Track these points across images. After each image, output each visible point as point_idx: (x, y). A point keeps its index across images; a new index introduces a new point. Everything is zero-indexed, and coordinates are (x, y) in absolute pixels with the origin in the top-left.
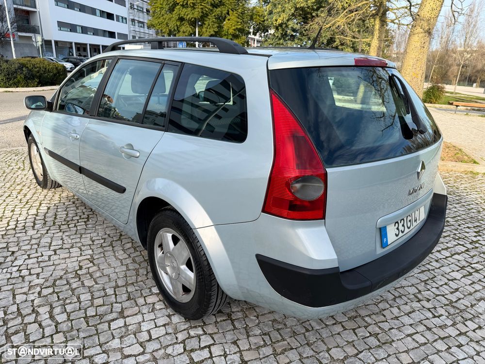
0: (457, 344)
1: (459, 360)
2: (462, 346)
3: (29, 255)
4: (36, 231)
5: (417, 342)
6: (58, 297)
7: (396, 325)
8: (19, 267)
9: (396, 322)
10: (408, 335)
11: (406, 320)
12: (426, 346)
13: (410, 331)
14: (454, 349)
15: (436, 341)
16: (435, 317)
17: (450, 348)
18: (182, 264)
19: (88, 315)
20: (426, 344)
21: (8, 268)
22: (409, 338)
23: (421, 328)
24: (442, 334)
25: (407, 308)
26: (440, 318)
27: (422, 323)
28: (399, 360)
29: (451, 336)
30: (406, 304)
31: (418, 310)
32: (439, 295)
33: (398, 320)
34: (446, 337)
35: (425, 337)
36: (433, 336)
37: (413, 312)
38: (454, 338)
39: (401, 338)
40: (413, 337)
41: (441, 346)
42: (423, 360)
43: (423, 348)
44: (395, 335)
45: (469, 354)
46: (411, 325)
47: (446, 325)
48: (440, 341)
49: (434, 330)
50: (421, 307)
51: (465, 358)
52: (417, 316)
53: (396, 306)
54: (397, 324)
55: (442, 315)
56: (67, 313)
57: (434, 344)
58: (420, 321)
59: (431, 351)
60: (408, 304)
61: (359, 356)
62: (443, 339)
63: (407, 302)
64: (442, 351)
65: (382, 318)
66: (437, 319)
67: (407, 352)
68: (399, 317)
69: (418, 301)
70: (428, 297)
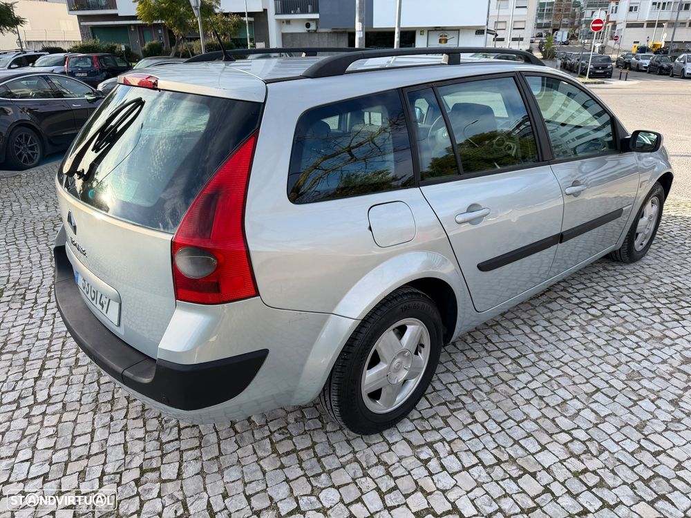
0: (51, 477)
1: (31, 465)
2: (44, 482)
5: (79, 435)
7: (115, 425)
9: (120, 427)
10: (93, 431)
11: (118, 438)
12: (70, 440)
13: (99, 435)
14: (46, 468)
15: (70, 454)
16: (103, 473)
17: (51, 464)
20: (72, 442)
22: (90, 430)
23: (95, 448)
24: (74, 467)
25: (136, 447)
26: (98, 480)
27: (102, 453)
28: (72, 411)
29: (64, 476)
30: (144, 450)
31: (124, 459)
32: (141, 506)
33: (121, 431)
34: (66, 469)
35: (81, 445)
37: (126, 453)
38: (60, 478)
39: (95, 423)
40: (89, 435)
41: (61, 456)
42: (57, 431)
43: (70, 437)
44: (101, 419)
46: (106, 440)
47: (84, 481)
48: (66, 458)
49: (84, 462)
50: (129, 467)
51: (28, 473)
52: (116, 454)
53: (145, 437)
54: (116, 427)
55: (101, 486)
57: (67, 451)
58: (106, 451)
60: (143, 453)
61: (96, 383)
62: (66, 464)
63: (146, 453)
64: (53, 454)
65: (132, 415)
66: (99, 475)
67: (75, 421)
68: (125, 433)
69: (141, 467)
70: (146, 486)
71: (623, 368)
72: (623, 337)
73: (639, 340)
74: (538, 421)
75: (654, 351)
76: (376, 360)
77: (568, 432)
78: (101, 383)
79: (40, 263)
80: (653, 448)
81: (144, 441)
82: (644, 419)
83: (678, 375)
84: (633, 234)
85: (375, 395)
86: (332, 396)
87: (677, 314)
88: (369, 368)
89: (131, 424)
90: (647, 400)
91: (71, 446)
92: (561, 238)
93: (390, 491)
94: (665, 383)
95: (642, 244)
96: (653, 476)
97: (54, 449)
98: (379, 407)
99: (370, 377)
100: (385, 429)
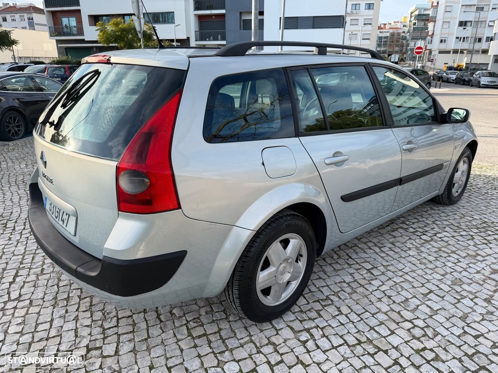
1: (3, 345)
5: (41, 323)
7: (69, 316)
9: (72, 318)
10: (52, 320)
11: (71, 325)
12: (34, 327)
13: (56, 323)
14: (14, 347)
15: (33, 337)
17: (18, 344)
20: (36, 328)
22: (50, 319)
23: (53, 333)
24: (36, 346)
25: (84, 332)
27: (58, 336)
28: (37, 306)
30: (90, 334)
31: (75, 340)
33: (73, 320)
34: (30, 348)
35: (42, 331)
36: (38, 338)
37: (76, 336)
39: (54, 314)
40: (49, 323)
41: (27, 338)
42: (24, 320)
43: (34, 325)
44: (59, 312)
46: (62, 327)
48: (30, 340)
49: (44, 343)
50: (78, 346)
52: (69, 337)
53: (91, 325)
54: (69, 317)
57: (31, 335)
58: (61, 335)
59: (26, 328)
60: (89, 336)
61: (56, 286)
62: (30, 344)
63: (92, 336)
64: (20, 337)
66: (55, 352)
67: (38, 313)
68: (76, 322)
69: (87, 346)
70: (91, 361)
71: (448, 276)
72: (447, 255)
73: (458, 257)
74: (388, 313)
75: (470, 265)
76: (267, 264)
77: (410, 321)
78: (60, 285)
79: (19, 203)
80: (474, 333)
81: (91, 327)
82: (466, 312)
83: (489, 281)
84: (450, 184)
85: (266, 292)
86: (234, 290)
87: (486, 239)
88: (262, 270)
89: (81, 315)
90: (468, 299)
91: (35, 331)
92: (400, 181)
93: (278, 364)
94: (480, 287)
95: (457, 192)
96: (475, 352)
97: (21, 333)
98: (269, 301)
99: (263, 277)
100: (274, 319)
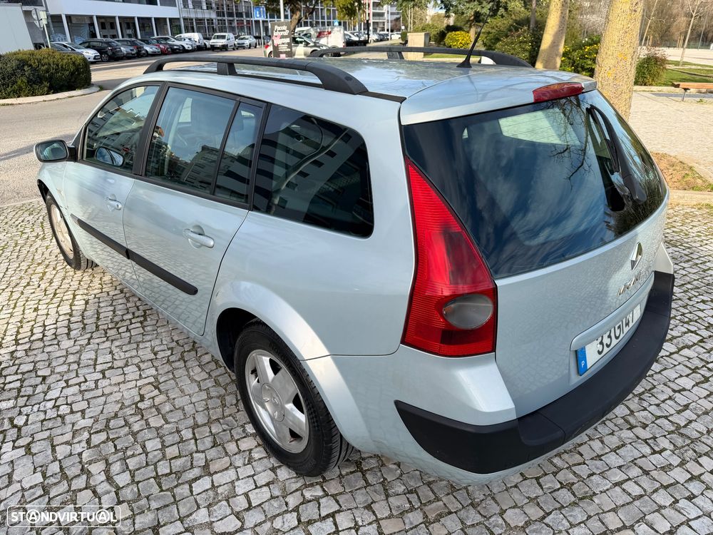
0: (687, 494)
1: (691, 520)
2: (695, 497)
3: (67, 381)
4: (72, 342)
5: (629, 494)
6: (115, 446)
7: (598, 468)
8: (56, 402)
9: (598, 463)
10: (616, 484)
11: (613, 460)
12: (642, 500)
13: (619, 476)
14: (683, 503)
15: (656, 491)
16: (654, 452)
17: (677, 501)
18: (288, 402)
19: (160, 474)
20: (641, 496)
21: (39, 404)
22: (617, 489)
23: (635, 472)
24: (666, 480)
25: (613, 441)
26: (662, 454)
27: (635, 464)
28: (603, 523)
29: (678, 483)
30: (612, 434)
31: (630, 443)
32: (660, 417)
33: (601, 460)
34: (671, 485)
35: (640, 486)
36: (653, 483)
37: (623, 445)
38: (682, 485)
39: (605, 488)
40: (623, 486)
41: (663, 498)
42: (638, 521)
43: (637, 503)
44: (598, 484)
45: (704, 510)
46: (620, 467)
47: (670, 464)
48: (662, 491)
49: (654, 474)
50: (635, 438)
51: (699, 517)
52: (628, 453)
53: (598, 438)
54: (601, 467)
55: (665, 449)
56: (130, 471)
57: (654, 496)
58: (633, 461)
59: (649, 508)
60: (615, 433)
62: (666, 487)
63: (614, 431)
64: (665, 507)
65: (577, 458)
66: (657, 456)
67: (614, 510)
68: (602, 455)
69: (630, 429)
70: (644, 421)
81: (601, 437)
89: (587, 456)
97: (660, 508)
